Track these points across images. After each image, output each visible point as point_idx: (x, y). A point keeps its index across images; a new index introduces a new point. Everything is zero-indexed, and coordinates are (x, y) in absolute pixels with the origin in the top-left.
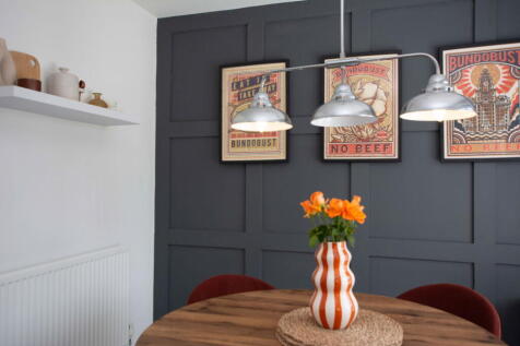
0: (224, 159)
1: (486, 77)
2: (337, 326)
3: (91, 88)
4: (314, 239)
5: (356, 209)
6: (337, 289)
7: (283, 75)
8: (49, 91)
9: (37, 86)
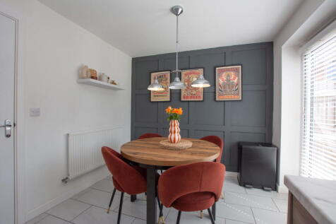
0: (152, 100)
1: (228, 76)
2: (174, 142)
3: (111, 79)
4: (168, 119)
5: (180, 111)
6: (175, 132)
7: (169, 75)
8: (100, 80)
9: (96, 78)
